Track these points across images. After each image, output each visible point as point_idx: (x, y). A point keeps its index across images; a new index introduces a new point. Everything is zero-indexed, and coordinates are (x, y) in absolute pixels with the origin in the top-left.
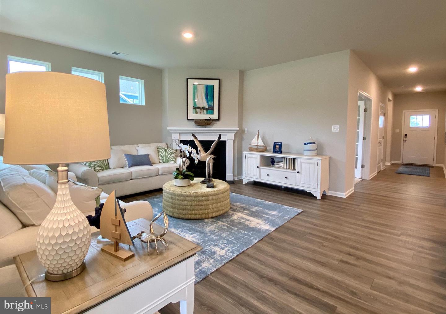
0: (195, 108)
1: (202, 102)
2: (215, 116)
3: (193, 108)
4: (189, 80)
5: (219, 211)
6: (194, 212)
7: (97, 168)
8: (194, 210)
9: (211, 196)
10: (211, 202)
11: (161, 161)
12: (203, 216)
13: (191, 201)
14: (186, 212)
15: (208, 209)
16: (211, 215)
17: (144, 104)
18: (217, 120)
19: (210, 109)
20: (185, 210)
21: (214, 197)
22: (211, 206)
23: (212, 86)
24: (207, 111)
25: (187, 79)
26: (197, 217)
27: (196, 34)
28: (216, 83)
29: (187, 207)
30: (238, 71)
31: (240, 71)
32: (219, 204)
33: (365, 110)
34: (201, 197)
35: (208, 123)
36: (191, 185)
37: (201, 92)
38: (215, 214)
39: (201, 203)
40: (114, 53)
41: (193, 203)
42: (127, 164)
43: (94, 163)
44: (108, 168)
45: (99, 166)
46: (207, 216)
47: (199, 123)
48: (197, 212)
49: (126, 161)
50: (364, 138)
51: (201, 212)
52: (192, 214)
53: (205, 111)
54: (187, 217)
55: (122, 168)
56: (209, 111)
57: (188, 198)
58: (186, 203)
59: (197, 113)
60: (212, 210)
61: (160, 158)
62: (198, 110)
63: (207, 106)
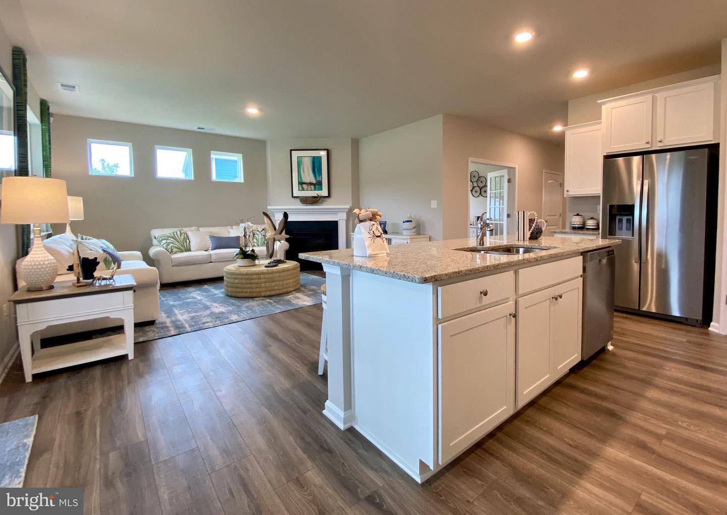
0: (301, 183)
1: (309, 177)
2: (324, 193)
3: (299, 184)
4: (292, 152)
5: (274, 290)
6: (245, 290)
7: (175, 250)
8: (245, 288)
9: (263, 274)
10: (263, 280)
11: (256, 245)
12: (255, 295)
13: (241, 279)
14: (238, 290)
15: (260, 287)
16: (263, 294)
17: (242, 181)
18: (326, 197)
19: (318, 185)
20: (237, 288)
21: (267, 276)
22: (263, 285)
23: (320, 158)
24: (315, 187)
25: (291, 150)
26: (247, 295)
27: (261, 110)
28: (323, 154)
29: (238, 285)
30: (350, 140)
31: (352, 139)
32: (274, 283)
33: (509, 181)
34: (252, 275)
35: (315, 200)
36: (255, 265)
37: (307, 164)
38: (268, 293)
39: (252, 281)
40: (199, 128)
41: (244, 281)
42: (211, 246)
43: (171, 245)
44: (189, 250)
45: (177, 248)
46: (259, 295)
47: (305, 201)
48: (248, 290)
49: (209, 244)
50: (508, 216)
51: (252, 290)
52: (243, 292)
53: (313, 187)
54: (239, 295)
55: (206, 251)
56: (317, 186)
57: (238, 276)
58: (237, 281)
59: (303, 190)
60: (264, 289)
61: (255, 240)
62: (304, 186)
63: (314, 182)
